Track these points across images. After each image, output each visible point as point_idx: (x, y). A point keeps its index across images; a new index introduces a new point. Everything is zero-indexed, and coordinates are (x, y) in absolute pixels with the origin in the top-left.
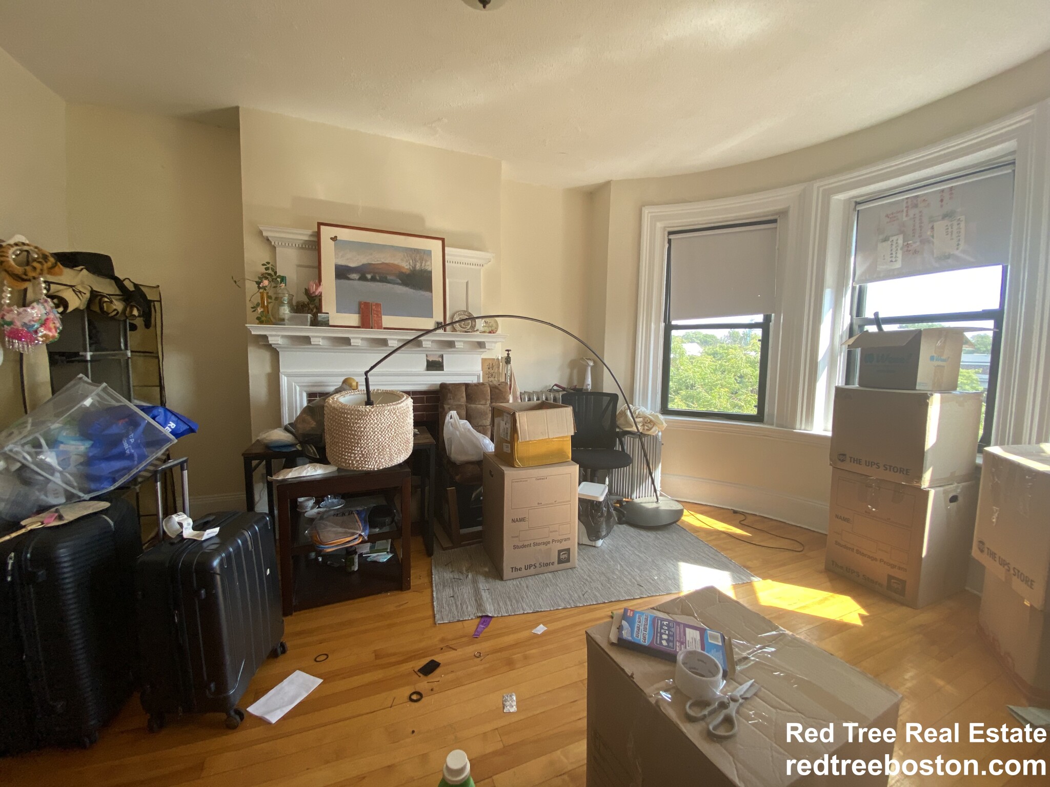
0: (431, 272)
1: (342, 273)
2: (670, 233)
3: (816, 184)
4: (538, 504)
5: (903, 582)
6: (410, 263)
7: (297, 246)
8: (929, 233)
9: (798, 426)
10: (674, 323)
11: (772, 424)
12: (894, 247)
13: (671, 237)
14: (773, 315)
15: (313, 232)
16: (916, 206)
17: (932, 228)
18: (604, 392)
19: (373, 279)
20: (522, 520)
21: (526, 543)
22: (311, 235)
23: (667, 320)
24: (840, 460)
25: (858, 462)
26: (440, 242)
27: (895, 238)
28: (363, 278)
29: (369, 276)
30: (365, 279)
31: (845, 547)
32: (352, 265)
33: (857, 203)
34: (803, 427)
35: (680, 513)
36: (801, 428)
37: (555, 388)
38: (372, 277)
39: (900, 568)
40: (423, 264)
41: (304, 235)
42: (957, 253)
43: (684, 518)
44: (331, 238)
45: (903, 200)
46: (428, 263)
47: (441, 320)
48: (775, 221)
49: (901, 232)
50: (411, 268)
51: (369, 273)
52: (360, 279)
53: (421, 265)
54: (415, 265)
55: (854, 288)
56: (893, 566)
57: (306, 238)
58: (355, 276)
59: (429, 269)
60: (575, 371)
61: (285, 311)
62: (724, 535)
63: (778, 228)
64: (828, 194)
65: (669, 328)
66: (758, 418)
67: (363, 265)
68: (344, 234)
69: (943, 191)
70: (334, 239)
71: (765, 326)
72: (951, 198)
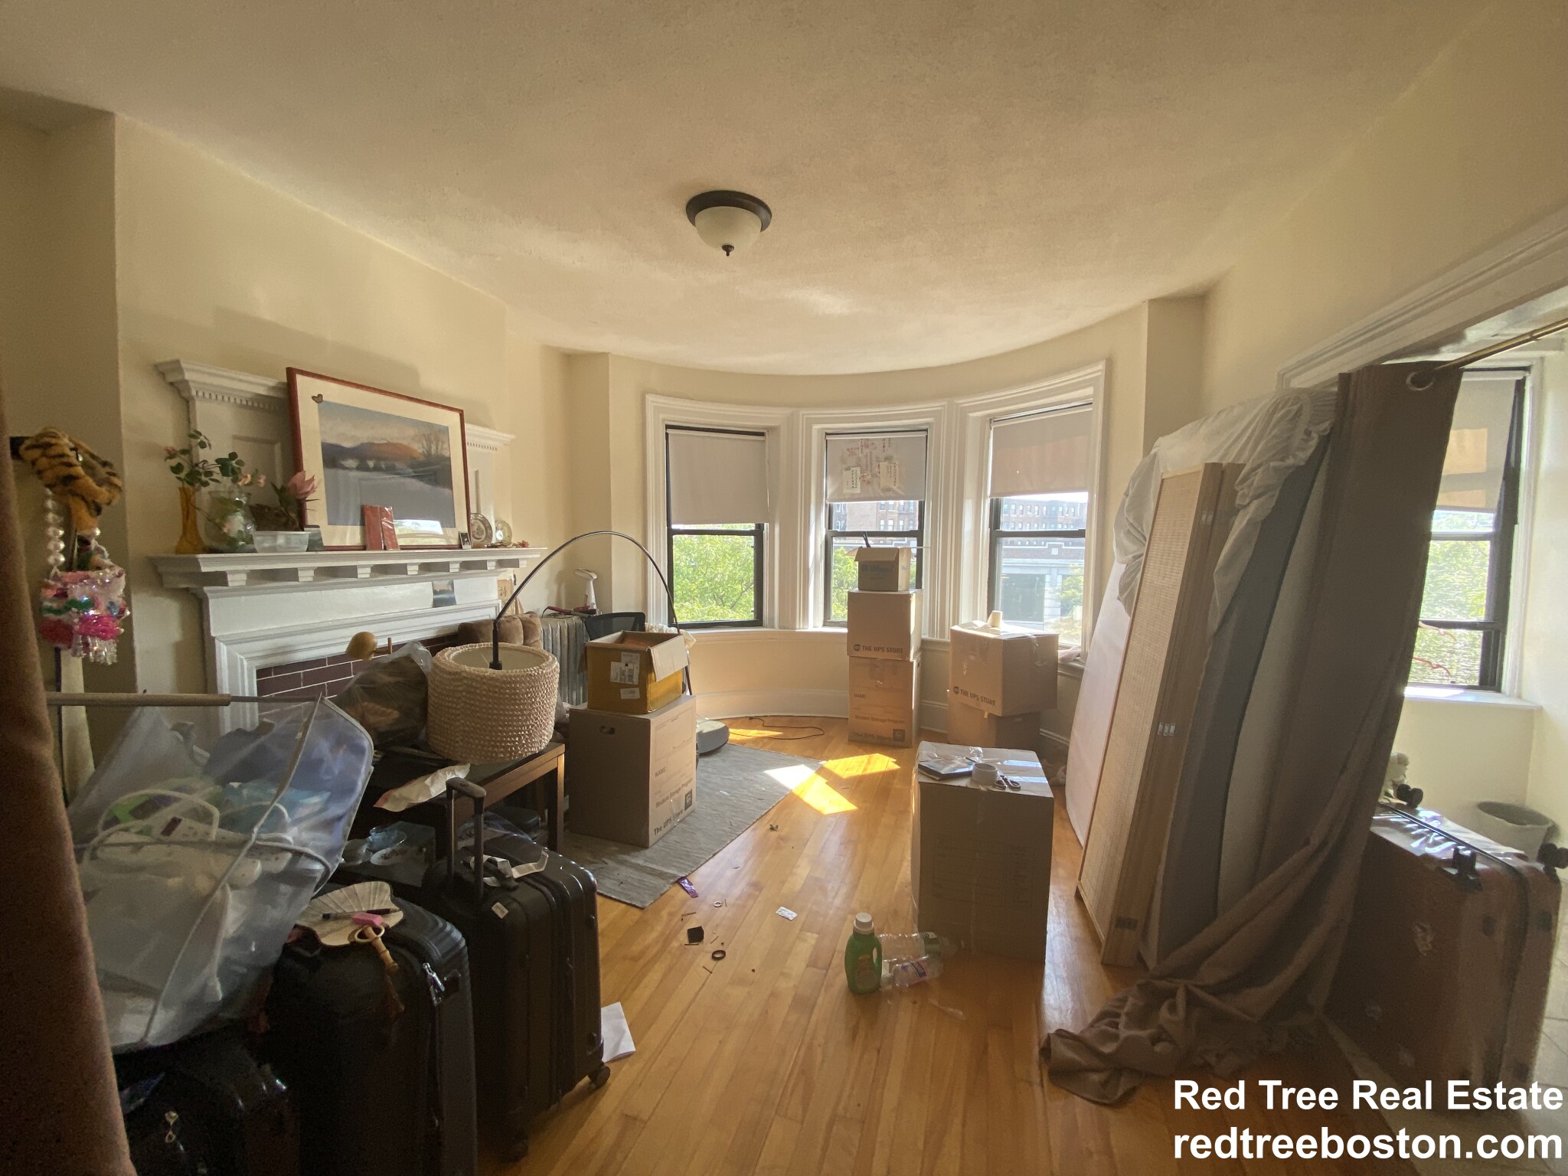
0: (449, 459)
1: (333, 456)
2: (668, 427)
3: (803, 412)
4: (674, 748)
5: (902, 731)
6: (423, 444)
7: (238, 401)
8: (877, 470)
9: (797, 627)
10: (674, 527)
11: (773, 627)
12: (854, 476)
13: (670, 431)
14: (765, 524)
15: (279, 383)
16: (867, 447)
17: (879, 466)
18: (613, 612)
19: (377, 469)
20: (662, 771)
21: (664, 797)
22: (273, 388)
23: (669, 524)
24: (855, 650)
25: (869, 649)
26: (457, 416)
27: (854, 469)
28: (364, 467)
29: (371, 464)
30: (367, 469)
31: (865, 718)
32: (347, 444)
33: (827, 434)
34: (801, 626)
35: (724, 732)
36: (800, 628)
37: (550, 612)
38: (375, 465)
39: (900, 722)
40: (439, 447)
41: (262, 385)
42: (895, 488)
43: (731, 737)
44: (313, 398)
45: (859, 440)
46: (446, 446)
47: (466, 530)
48: (762, 434)
49: (858, 465)
50: (426, 452)
51: (371, 459)
52: (358, 468)
53: (437, 448)
54: (430, 448)
55: (826, 505)
56: (895, 722)
57: (262, 391)
58: (351, 463)
59: (447, 455)
60: (563, 587)
61: (238, 523)
62: (766, 740)
63: (767, 441)
64: (811, 422)
65: (671, 533)
66: (758, 622)
67: (362, 444)
68: (333, 392)
69: (884, 439)
70: (318, 399)
71: (758, 533)
72: (889, 446)
